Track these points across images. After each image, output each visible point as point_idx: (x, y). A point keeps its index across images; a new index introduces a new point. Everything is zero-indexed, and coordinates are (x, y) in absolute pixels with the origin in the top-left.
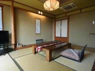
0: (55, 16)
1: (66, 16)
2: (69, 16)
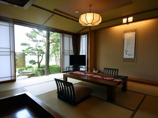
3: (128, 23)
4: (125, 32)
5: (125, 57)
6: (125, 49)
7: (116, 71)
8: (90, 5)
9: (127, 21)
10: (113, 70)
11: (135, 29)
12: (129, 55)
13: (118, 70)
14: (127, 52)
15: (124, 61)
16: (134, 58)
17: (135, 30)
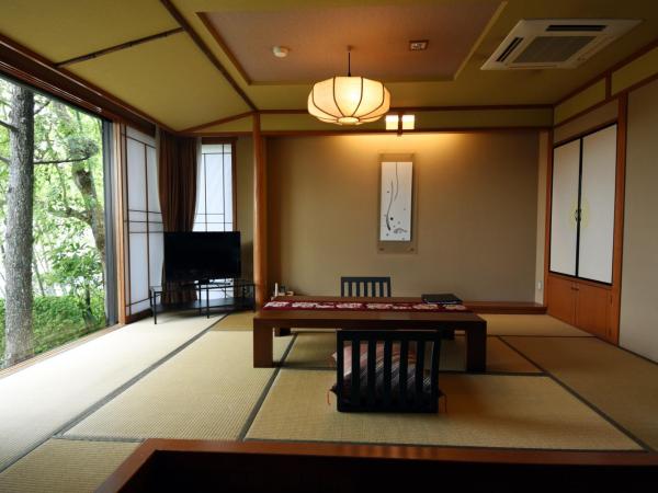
0: (551, 106)
1: (609, 98)
2: (624, 97)
3: (400, 131)
4: (383, 157)
5: (383, 237)
6: (384, 212)
7: (385, 285)
8: (350, 48)
9: (400, 124)
10: (374, 280)
11: (412, 152)
12: (396, 232)
13: (387, 280)
14: (391, 222)
15: (382, 249)
16: (409, 239)
17: (411, 157)
